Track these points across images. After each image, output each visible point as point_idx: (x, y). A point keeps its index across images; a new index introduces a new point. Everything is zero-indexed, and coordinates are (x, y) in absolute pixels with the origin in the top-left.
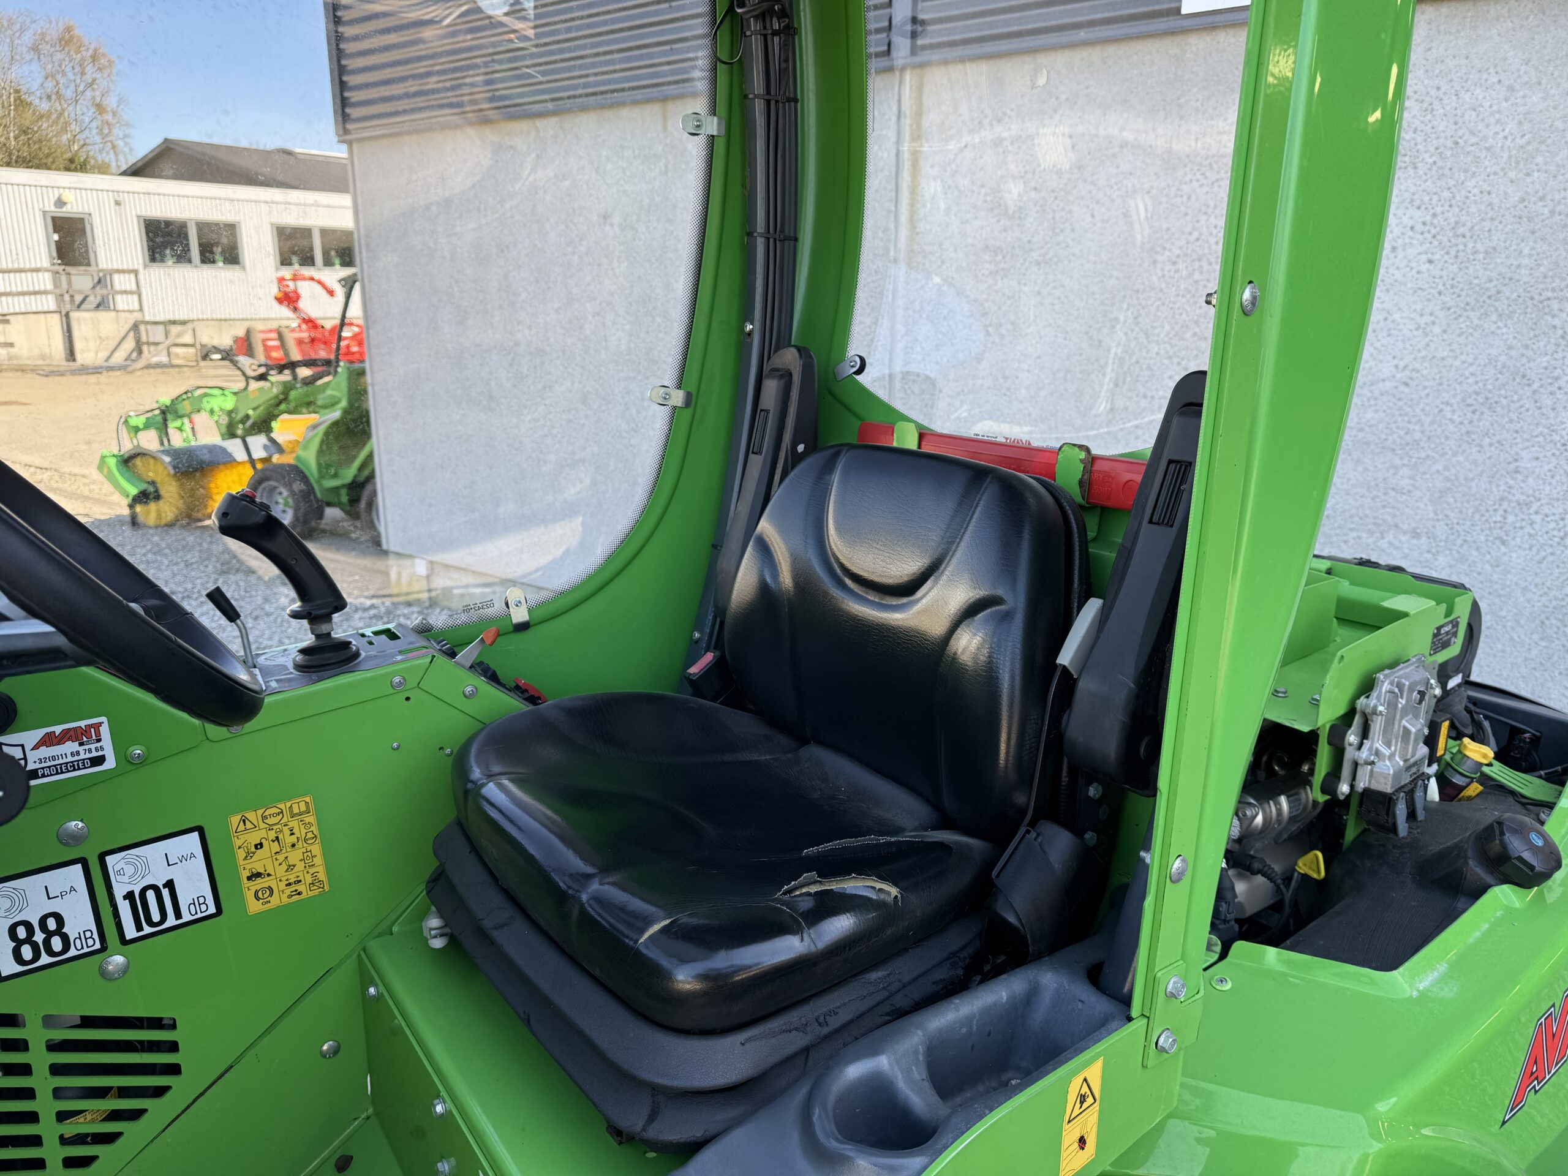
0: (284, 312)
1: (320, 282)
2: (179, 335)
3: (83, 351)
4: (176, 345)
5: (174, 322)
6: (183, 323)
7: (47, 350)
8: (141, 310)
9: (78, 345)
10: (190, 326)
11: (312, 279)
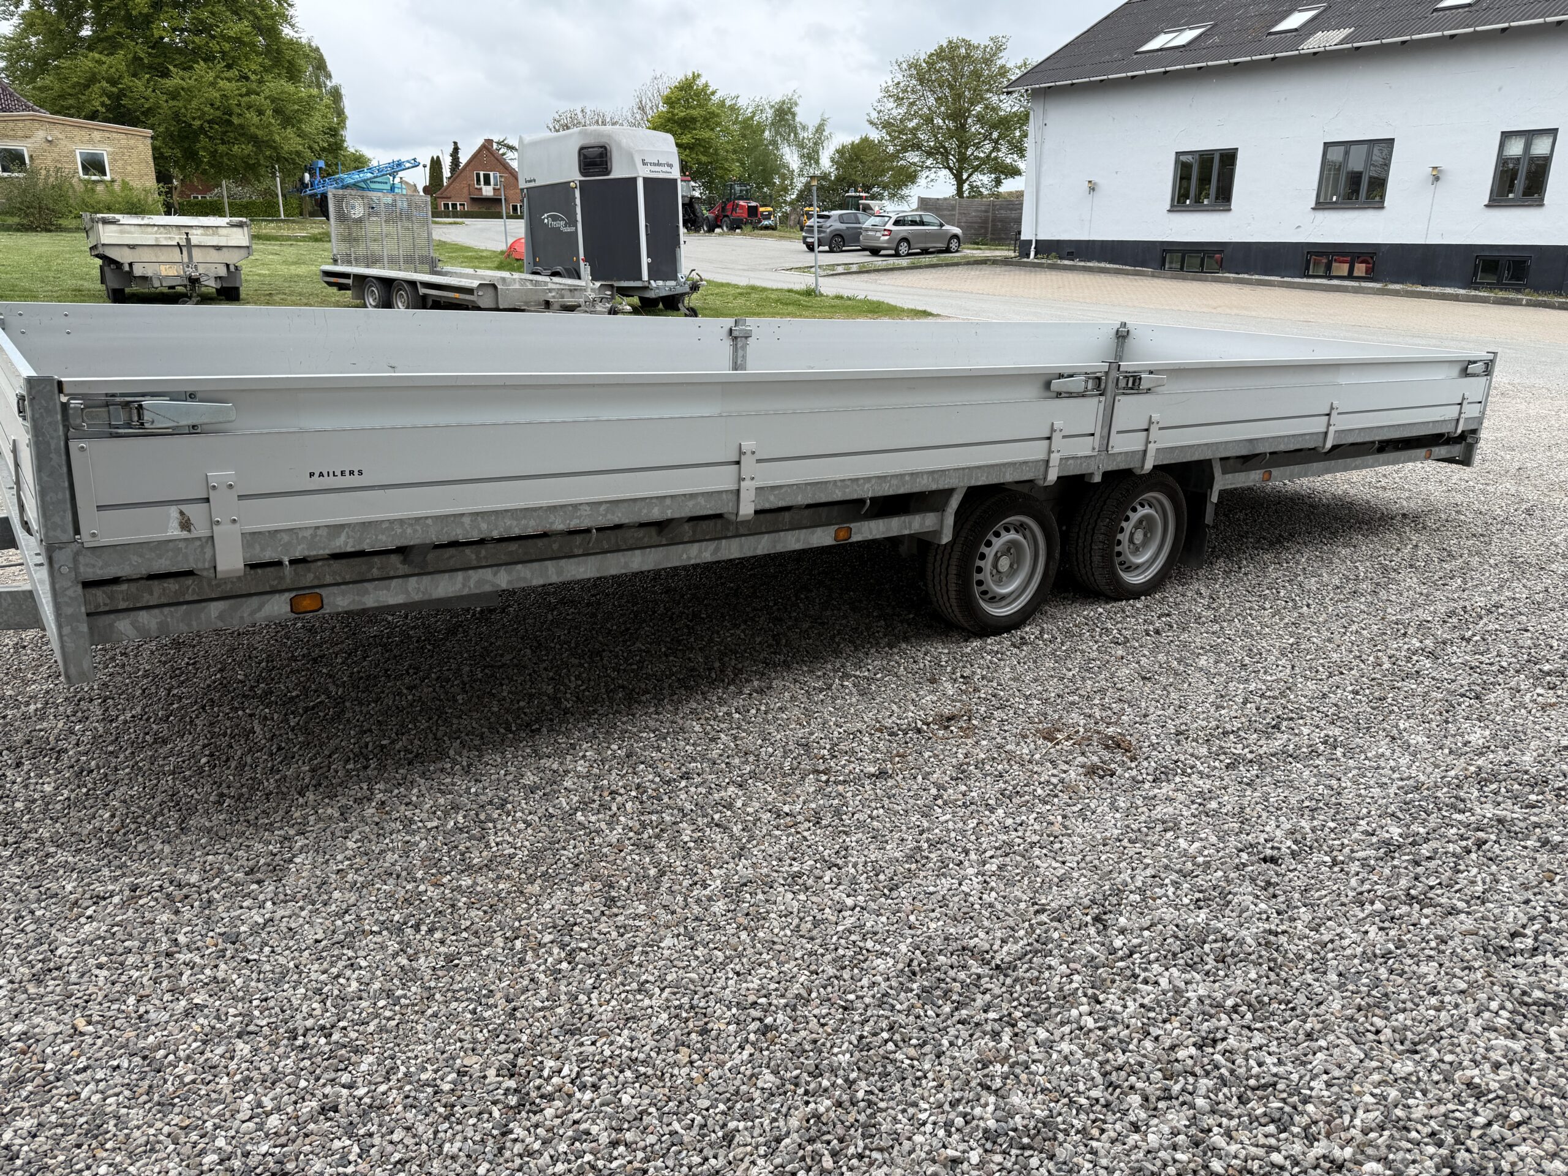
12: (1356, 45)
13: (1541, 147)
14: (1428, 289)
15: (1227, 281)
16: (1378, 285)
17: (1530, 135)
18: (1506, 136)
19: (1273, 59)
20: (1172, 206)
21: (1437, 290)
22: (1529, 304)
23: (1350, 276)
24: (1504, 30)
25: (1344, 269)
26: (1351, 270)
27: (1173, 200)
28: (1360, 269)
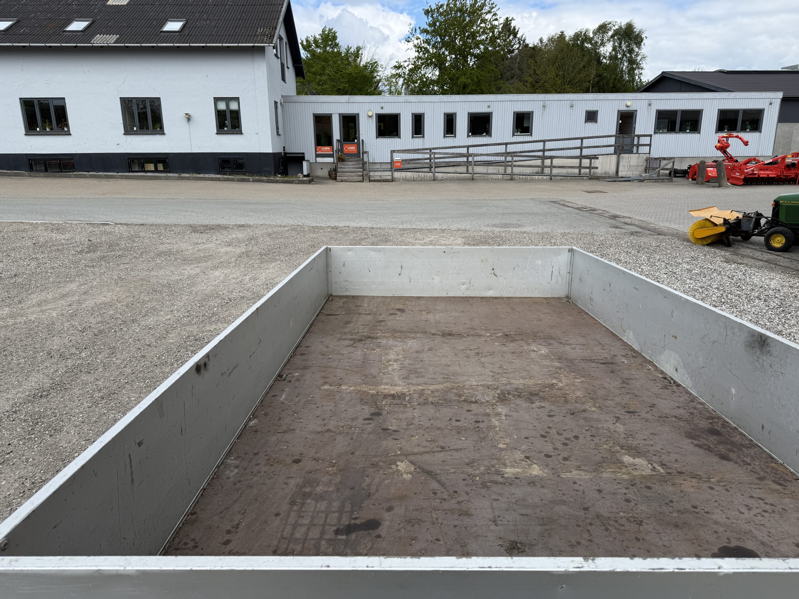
0: (719, 154)
1: (740, 138)
2: (666, 165)
3: (622, 171)
4: (663, 169)
5: (664, 159)
6: (670, 159)
7: (608, 171)
8: (649, 153)
9: (621, 168)
10: (672, 160)
11: (737, 137)
12: (126, 45)
13: (233, 106)
14: (201, 176)
15: (85, 177)
16: (176, 175)
17: (228, 100)
18: (216, 100)
19: (75, 47)
20: (26, 131)
21: (207, 176)
22: (254, 181)
23: (156, 170)
24: (203, 47)
25: (151, 167)
26: (156, 167)
27: (25, 128)
28: (160, 167)
